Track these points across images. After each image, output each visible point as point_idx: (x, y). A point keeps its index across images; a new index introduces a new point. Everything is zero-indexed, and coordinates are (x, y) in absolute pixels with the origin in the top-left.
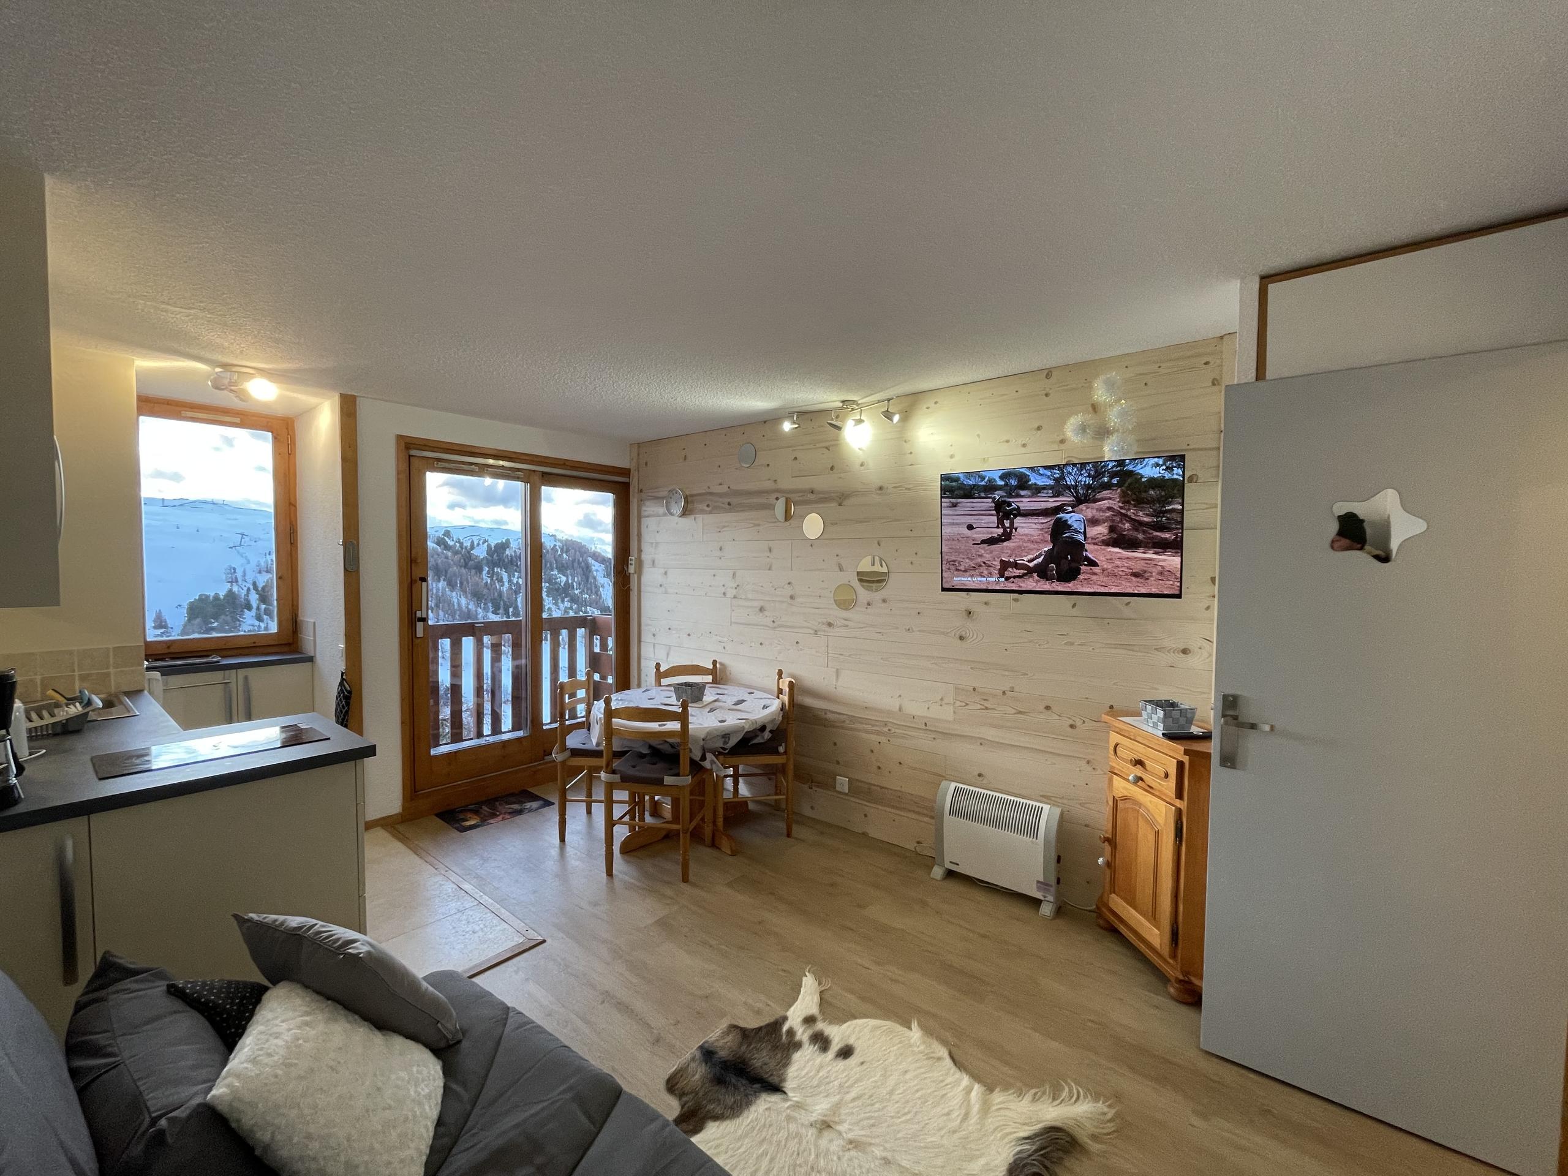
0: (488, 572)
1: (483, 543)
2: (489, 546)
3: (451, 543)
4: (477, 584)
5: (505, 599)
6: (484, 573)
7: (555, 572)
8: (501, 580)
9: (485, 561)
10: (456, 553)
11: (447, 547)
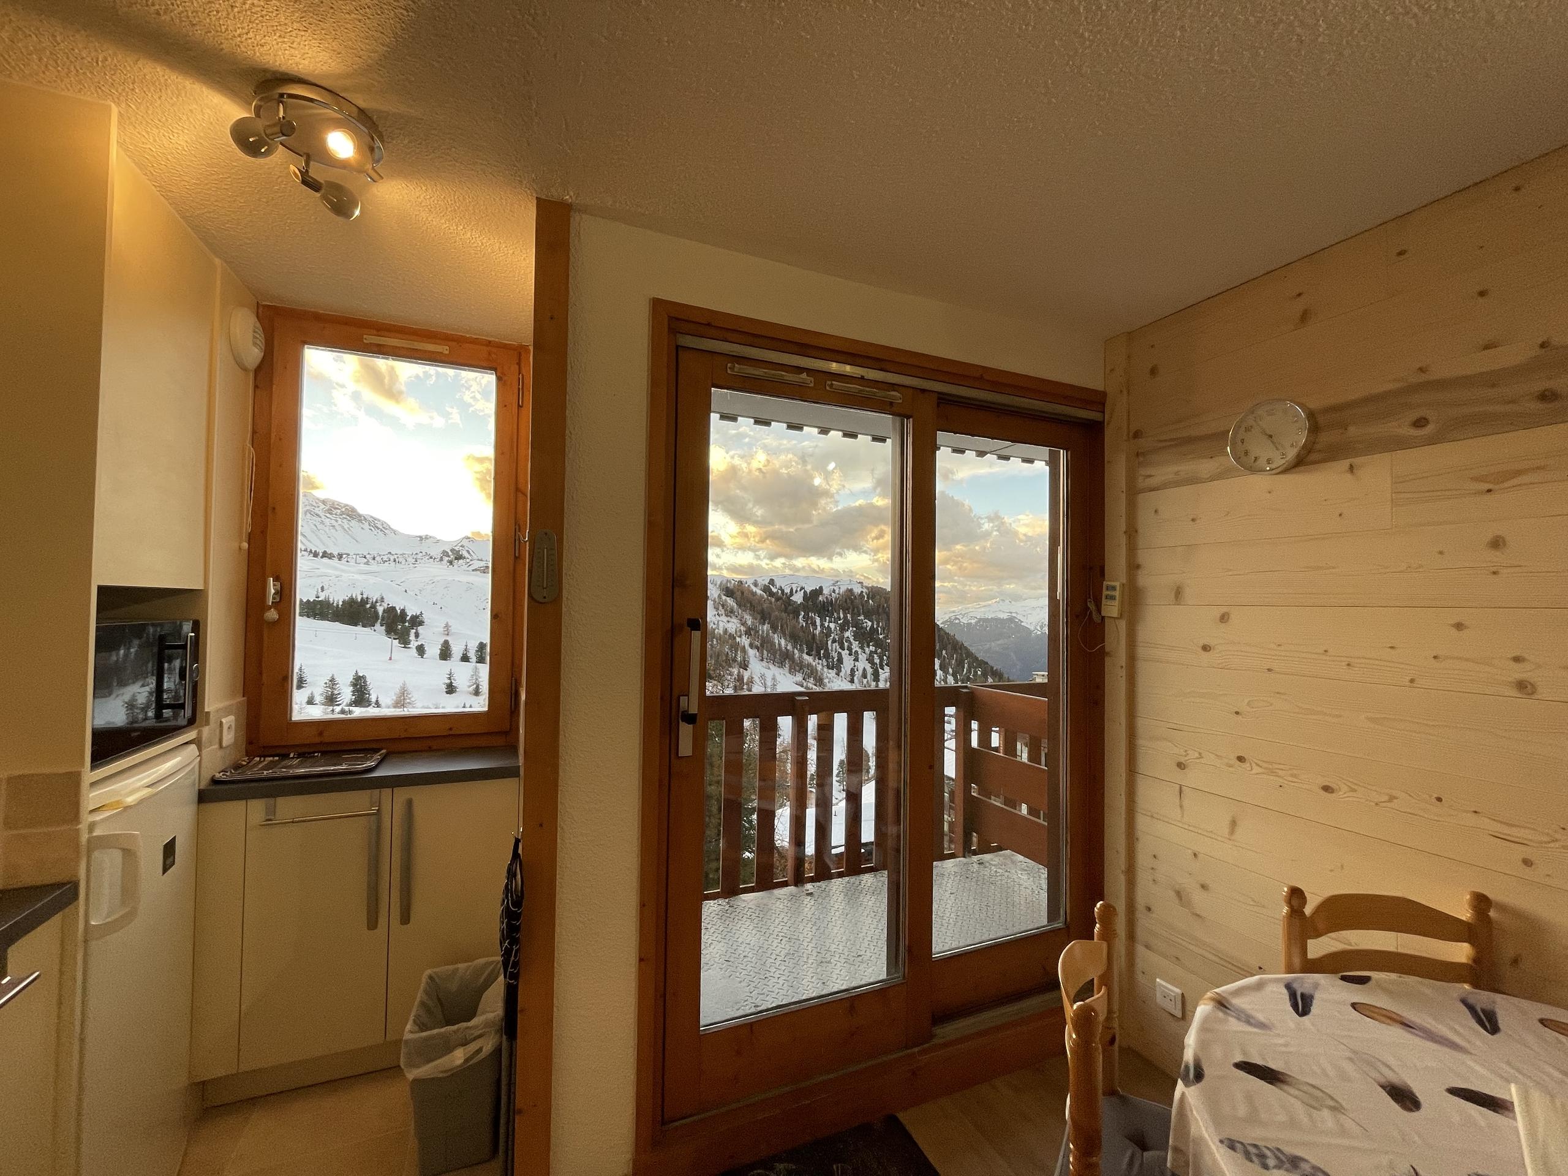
0: (804, 617)
1: (800, 590)
2: (805, 592)
3: (774, 590)
4: (795, 627)
5: (818, 642)
6: (801, 617)
7: (862, 617)
8: (814, 624)
9: (802, 607)
10: (778, 599)
11: (771, 594)
